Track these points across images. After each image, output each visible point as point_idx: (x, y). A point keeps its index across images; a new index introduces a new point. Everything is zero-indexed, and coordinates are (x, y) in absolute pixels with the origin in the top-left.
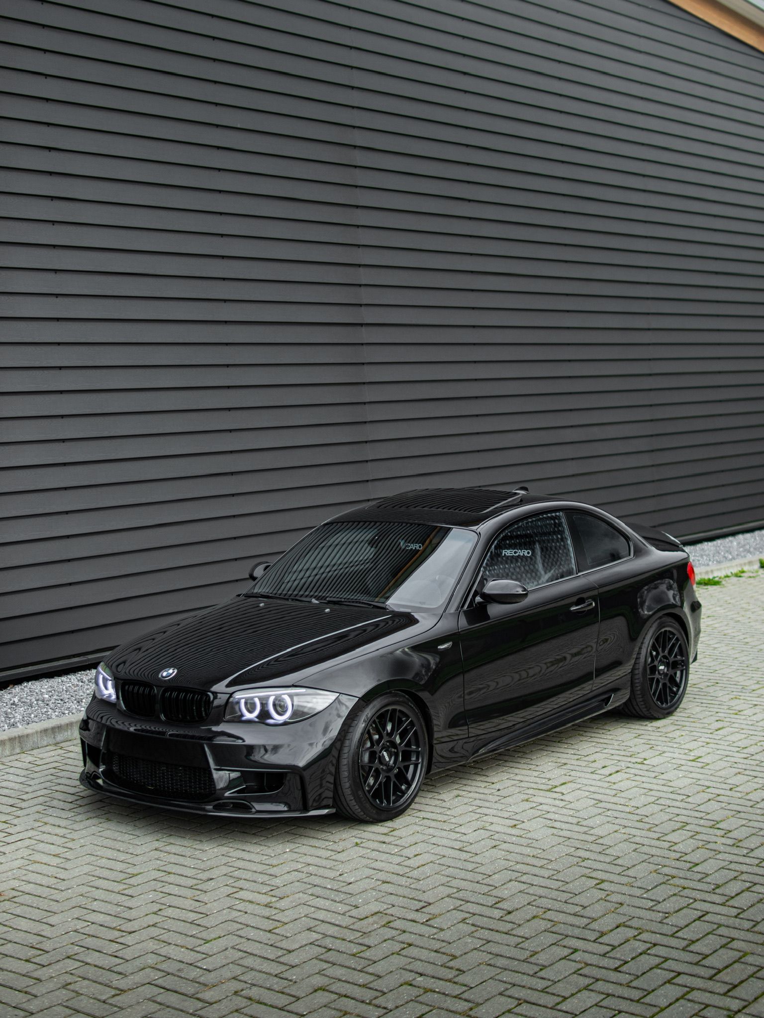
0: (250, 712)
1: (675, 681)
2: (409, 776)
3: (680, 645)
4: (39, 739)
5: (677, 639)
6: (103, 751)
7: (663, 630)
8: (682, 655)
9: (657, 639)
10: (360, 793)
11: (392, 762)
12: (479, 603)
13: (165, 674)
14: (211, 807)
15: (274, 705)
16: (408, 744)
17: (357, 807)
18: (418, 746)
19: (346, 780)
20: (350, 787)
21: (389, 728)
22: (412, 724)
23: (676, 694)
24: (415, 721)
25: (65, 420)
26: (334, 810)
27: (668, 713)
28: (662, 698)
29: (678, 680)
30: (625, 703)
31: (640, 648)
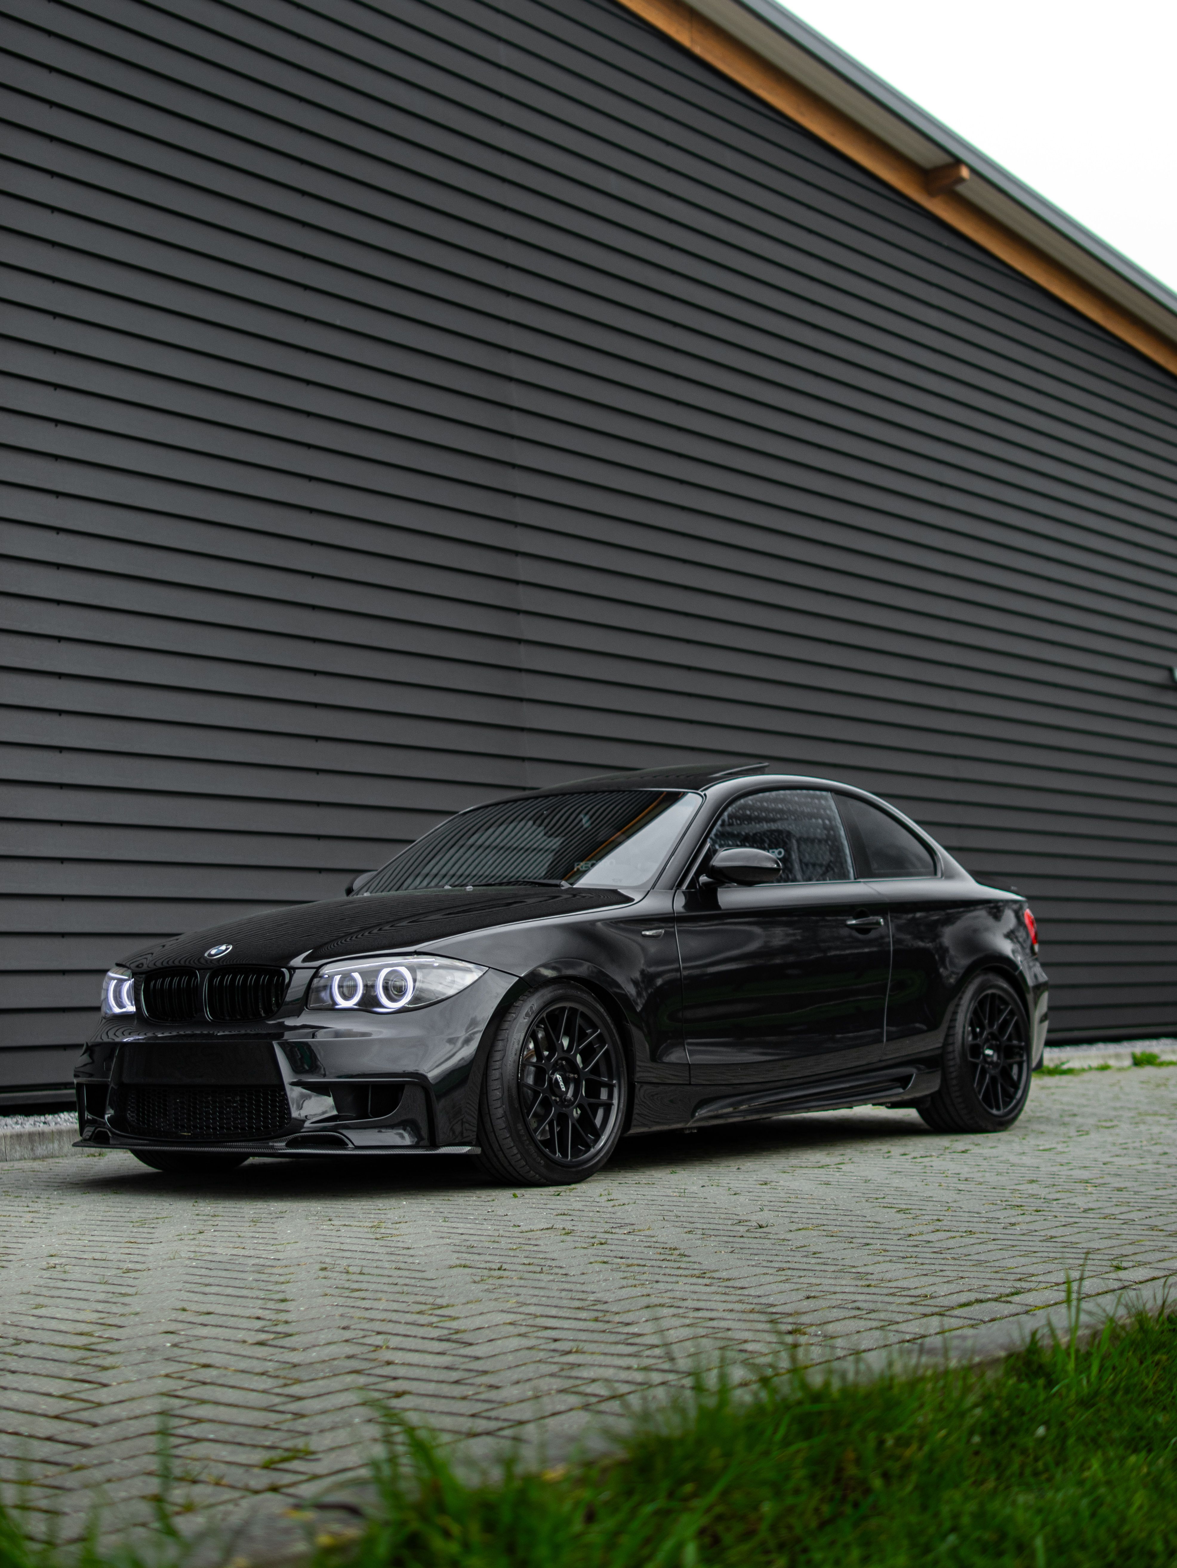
0: (346, 998)
1: (1011, 1078)
2: (598, 1121)
3: (1017, 1022)
4: (8, 1147)
5: (1012, 1013)
6: (112, 1085)
7: (989, 992)
8: (1020, 1040)
9: (981, 1003)
10: (520, 1126)
11: (570, 1095)
12: (706, 884)
13: (213, 952)
14: (284, 1144)
15: (386, 988)
16: (596, 1070)
17: (515, 1151)
18: (611, 1078)
19: (499, 1104)
20: (505, 1115)
21: (565, 1042)
22: (601, 1039)
23: (1012, 1098)
24: (607, 1037)
25: (64, 719)
26: (478, 1150)
27: (1002, 1124)
28: (990, 1099)
29: (1015, 1077)
30: (932, 1095)
31: (955, 1013)
